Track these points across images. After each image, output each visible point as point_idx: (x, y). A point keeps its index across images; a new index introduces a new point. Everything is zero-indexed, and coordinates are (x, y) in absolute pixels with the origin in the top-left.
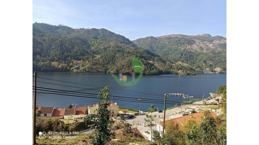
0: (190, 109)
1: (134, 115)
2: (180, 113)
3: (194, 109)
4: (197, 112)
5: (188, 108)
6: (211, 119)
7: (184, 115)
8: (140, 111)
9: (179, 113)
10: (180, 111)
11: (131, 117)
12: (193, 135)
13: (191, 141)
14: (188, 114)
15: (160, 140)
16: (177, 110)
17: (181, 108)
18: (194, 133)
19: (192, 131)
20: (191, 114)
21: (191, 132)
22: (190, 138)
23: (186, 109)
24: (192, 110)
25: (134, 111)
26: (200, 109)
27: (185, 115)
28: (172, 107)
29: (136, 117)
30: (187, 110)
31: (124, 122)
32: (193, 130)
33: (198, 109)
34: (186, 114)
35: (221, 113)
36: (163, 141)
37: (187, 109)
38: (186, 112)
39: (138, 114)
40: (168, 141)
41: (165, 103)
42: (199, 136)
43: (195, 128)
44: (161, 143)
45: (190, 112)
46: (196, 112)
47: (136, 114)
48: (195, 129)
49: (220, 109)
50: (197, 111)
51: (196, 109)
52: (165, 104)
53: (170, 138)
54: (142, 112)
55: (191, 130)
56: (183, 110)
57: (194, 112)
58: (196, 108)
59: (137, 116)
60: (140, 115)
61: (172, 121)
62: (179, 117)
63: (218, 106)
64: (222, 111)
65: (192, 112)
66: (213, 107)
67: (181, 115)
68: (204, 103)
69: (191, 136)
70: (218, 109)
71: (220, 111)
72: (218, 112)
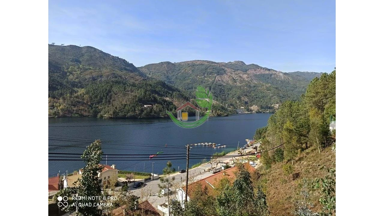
0: (222, 163)
1: (143, 181)
2: (209, 170)
3: (228, 163)
5: (220, 162)
6: (246, 174)
7: (214, 173)
8: (152, 174)
9: (209, 171)
11: (139, 185)
12: (226, 199)
14: (220, 171)
17: (211, 164)
18: (227, 196)
19: (224, 193)
20: (224, 170)
21: (223, 196)
22: (221, 204)
23: (217, 164)
24: (225, 165)
25: (144, 175)
26: (235, 162)
27: (216, 172)
28: (199, 164)
29: (147, 184)
30: (219, 165)
31: (127, 194)
32: (226, 191)
34: (218, 171)
35: (260, 165)
37: (219, 164)
38: (217, 168)
39: (150, 179)
40: (192, 213)
41: (188, 158)
42: (233, 199)
45: (223, 168)
46: (231, 167)
47: (146, 180)
48: (228, 190)
49: (259, 160)
50: (231, 166)
51: (231, 163)
52: (188, 160)
53: (195, 208)
54: (155, 175)
56: (213, 166)
57: (227, 167)
58: (230, 161)
59: (148, 182)
60: (153, 180)
62: (209, 176)
63: (256, 157)
64: (261, 162)
65: (224, 167)
66: (251, 157)
67: (211, 174)
68: (239, 153)
69: (223, 200)
70: (257, 160)
71: (259, 163)
72: (257, 164)
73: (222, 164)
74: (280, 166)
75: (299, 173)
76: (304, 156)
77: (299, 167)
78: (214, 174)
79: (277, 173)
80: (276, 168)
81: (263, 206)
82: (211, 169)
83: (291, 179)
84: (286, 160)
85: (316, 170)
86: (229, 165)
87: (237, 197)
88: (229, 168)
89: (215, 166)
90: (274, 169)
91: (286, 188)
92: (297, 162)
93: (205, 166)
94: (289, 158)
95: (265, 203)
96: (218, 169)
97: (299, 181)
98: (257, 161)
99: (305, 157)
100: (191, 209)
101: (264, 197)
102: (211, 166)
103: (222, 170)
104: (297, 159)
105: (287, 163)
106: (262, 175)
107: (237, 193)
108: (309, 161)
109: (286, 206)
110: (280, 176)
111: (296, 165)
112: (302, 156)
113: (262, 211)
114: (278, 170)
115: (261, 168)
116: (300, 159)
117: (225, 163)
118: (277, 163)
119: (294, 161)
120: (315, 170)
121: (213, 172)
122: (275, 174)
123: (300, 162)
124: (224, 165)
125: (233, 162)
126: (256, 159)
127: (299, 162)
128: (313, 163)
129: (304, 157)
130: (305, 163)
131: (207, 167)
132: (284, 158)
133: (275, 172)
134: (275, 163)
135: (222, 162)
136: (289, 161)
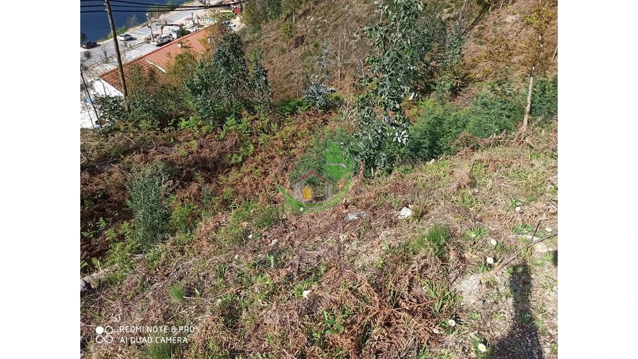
0: (172, 25)
2: (148, 41)
3: (183, 25)
4: (191, 30)
5: (166, 25)
6: (233, 39)
7: (158, 45)
9: (148, 43)
10: (148, 35)
12: (201, 84)
13: (199, 98)
14: (169, 41)
15: (123, 117)
16: (140, 34)
17: (150, 27)
18: (203, 79)
19: (198, 74)
20: (178, 38)
21: (196, 79)
22: (195, 91)
23: (162, 28)
24: (177, 28)
26: (196, 21)
27: (163, 44)
28: (123, 28)
30: (167, 31)
32: (199, 71)
33: (191, 22)
34: (165, 40)
35: (241, 27)
36: (133, 116)
37: (166, 28)
38: (163, 36)
40: (146, 112)
42: (215, 82)
43: (202, 67)
44: (130, 121)
45: (175, 35)
46: (189, 33)
48: (204, 69)
49: (238, 18)
50: (189, 30)
51: (188, 25)
53: (149, 103)
55: (195, 73)
56: (155, 33)
57: (182, 33)
58: (187, 22)
61: (137, 64)
62: (151, 51)
63: (233, 11)
64: (241, 21)
65: (178, 32)
66: (224, 13)
67: (152, 47)
68: (202, 5)
69: (198, 86)
70: (235, 18)
71: (238, 24)
72: (235, 26)
73: (172, 27)
74: (275, 25)
75: (304, 35)
76: (311, 6)
77: (304, 25)
78: (159, 48)
79: (270, 37)
80: (269, 29)
81: (263, 88)
82: (150, 39)
83: (292, 47)
84: (284, 16)
85: (326, 31)
86: (187, 30)
87: (223, 77)
88: (187, 34)
89: (159, 32)
90: (266, 31)
91: (284, 60)
92: (300, 17)
93: (138, 33)
94: (289, 11)
95: (266, 81)
96: (166, 37)
97: (303, 49)
98: (235, 20)
99: (313, 9)
100: (143, 106)
101: (264, 73)
102: (150, 32)
103: (173, 39)
104: (300, 12)
105: (286, 20)
106: (248, 42)
107: (222, 72)
108: (318, 16)
109: (285, 86)
110: (275, 43)
111: (299, 23)
112: (308, 7)
113: (262, 94)
114: (272, 33)
115: (244, 31)
116: (306, 13)
117: (177, 25)
118: (270, 21)
119: (296, 16)
120: (325, 29)
121: (156, 44)
122: (268, 40)
123: (306, 18)
124: (176, 30)
125: (192, 23)
126: (233, 16)
127: (303, 18)
128: (323, 19)
129: (311, 10)
130: (312, 20)
131: (142, 34)
132: (281, 12)
133: (267, 38)
134: (267, 21)
135: (170, 23)
136: (288, 16)
